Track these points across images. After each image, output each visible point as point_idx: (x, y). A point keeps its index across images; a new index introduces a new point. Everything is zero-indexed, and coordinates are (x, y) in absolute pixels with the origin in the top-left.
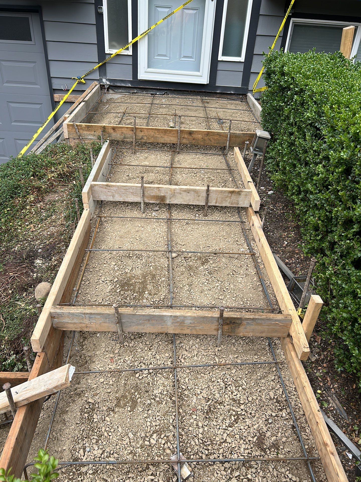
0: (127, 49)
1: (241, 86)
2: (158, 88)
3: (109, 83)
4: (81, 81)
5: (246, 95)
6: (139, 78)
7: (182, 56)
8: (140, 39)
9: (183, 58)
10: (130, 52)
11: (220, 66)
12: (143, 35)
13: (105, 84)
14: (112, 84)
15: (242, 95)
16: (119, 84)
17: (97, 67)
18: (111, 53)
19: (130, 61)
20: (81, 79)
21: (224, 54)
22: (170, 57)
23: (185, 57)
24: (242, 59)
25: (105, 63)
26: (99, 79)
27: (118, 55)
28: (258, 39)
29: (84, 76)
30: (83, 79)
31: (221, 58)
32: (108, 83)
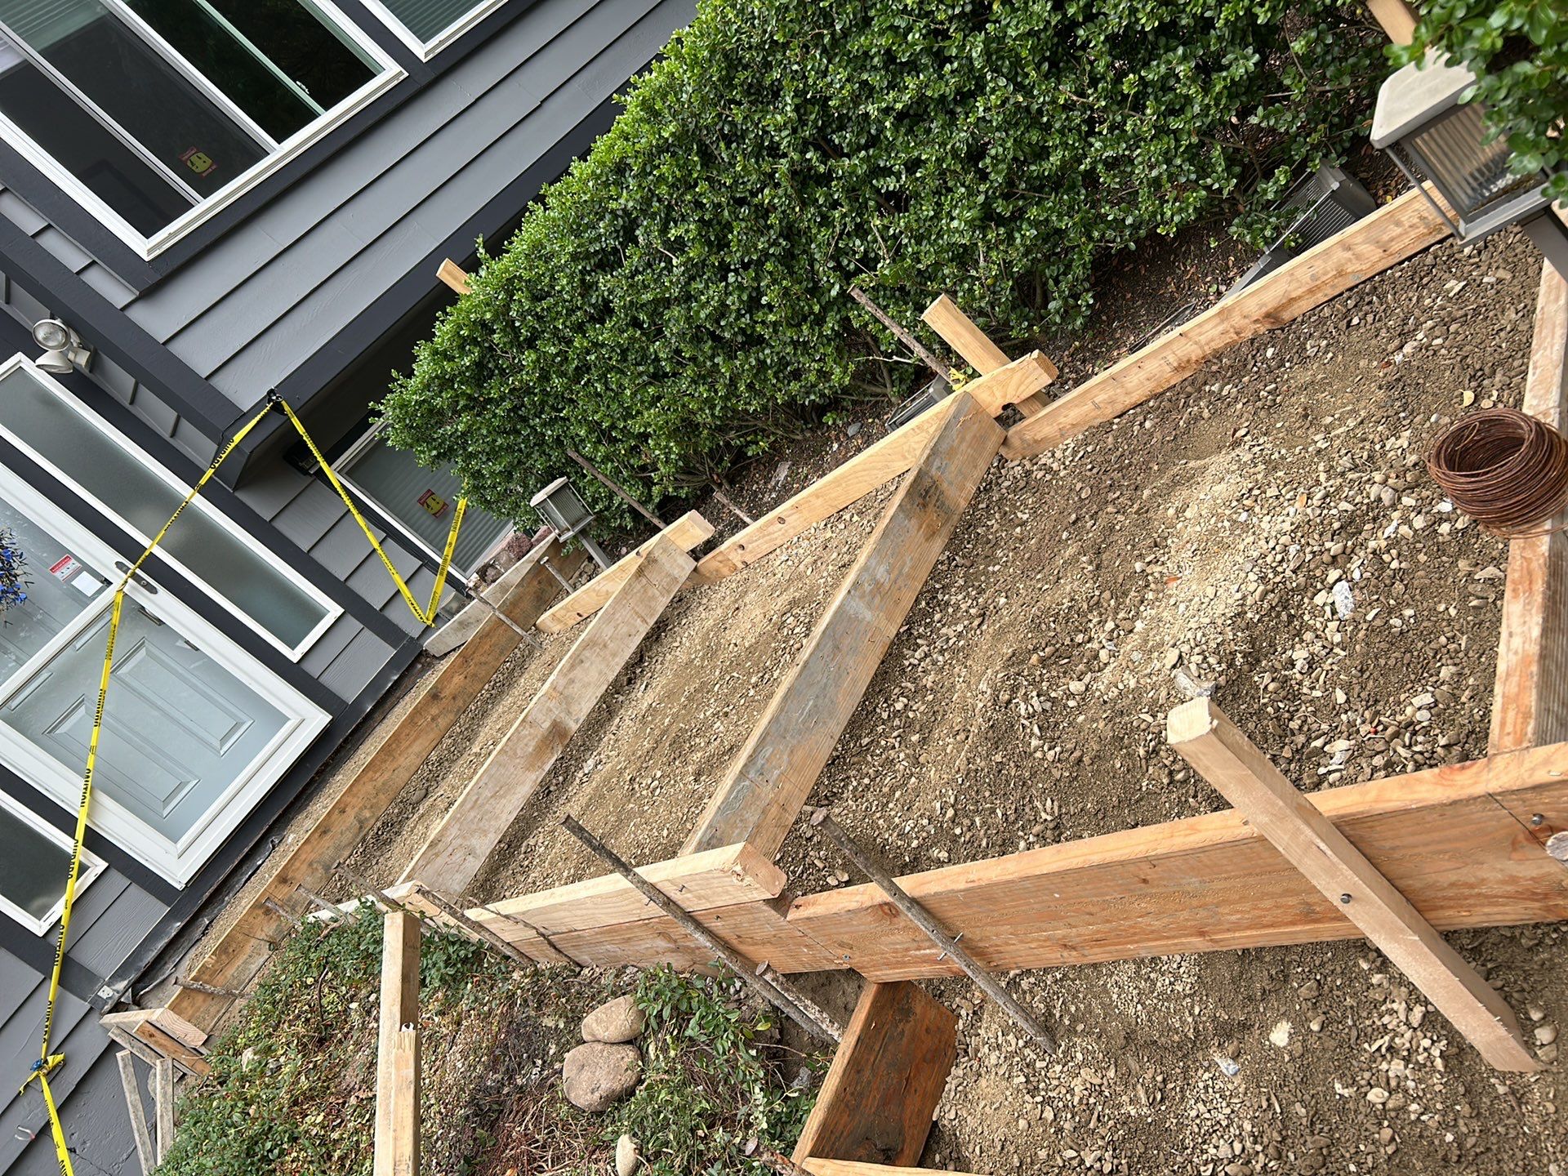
0: (83, 869)
1: (395, 648)
2: (246, 850)
3: (126, 982)
4: (50, 1064)
5: (423, 654)
6: (179, 887)
7: (217, 744)
8: (89, 816)
9: (222, 746)
10: (99, 865)
11: (314, 668)
12: (86, 800)
13: (117, 995)
14: (133, 976)
15: (417, 660)
16: (151, 956)
17: (55, 990)
18: (54, 919)
19: (119, 880)
20: (46, 1062)
21: (292, 645)
22: (196, 777)
23: (224, 740)
24: (334, 610)
25: (65, 955)
26: (89, 1007)
27: (74, 905)
28: (319, 556)
29: (45, 1045)
30: (50, 1059)
31: (294, 655)
32: (121, 985)
